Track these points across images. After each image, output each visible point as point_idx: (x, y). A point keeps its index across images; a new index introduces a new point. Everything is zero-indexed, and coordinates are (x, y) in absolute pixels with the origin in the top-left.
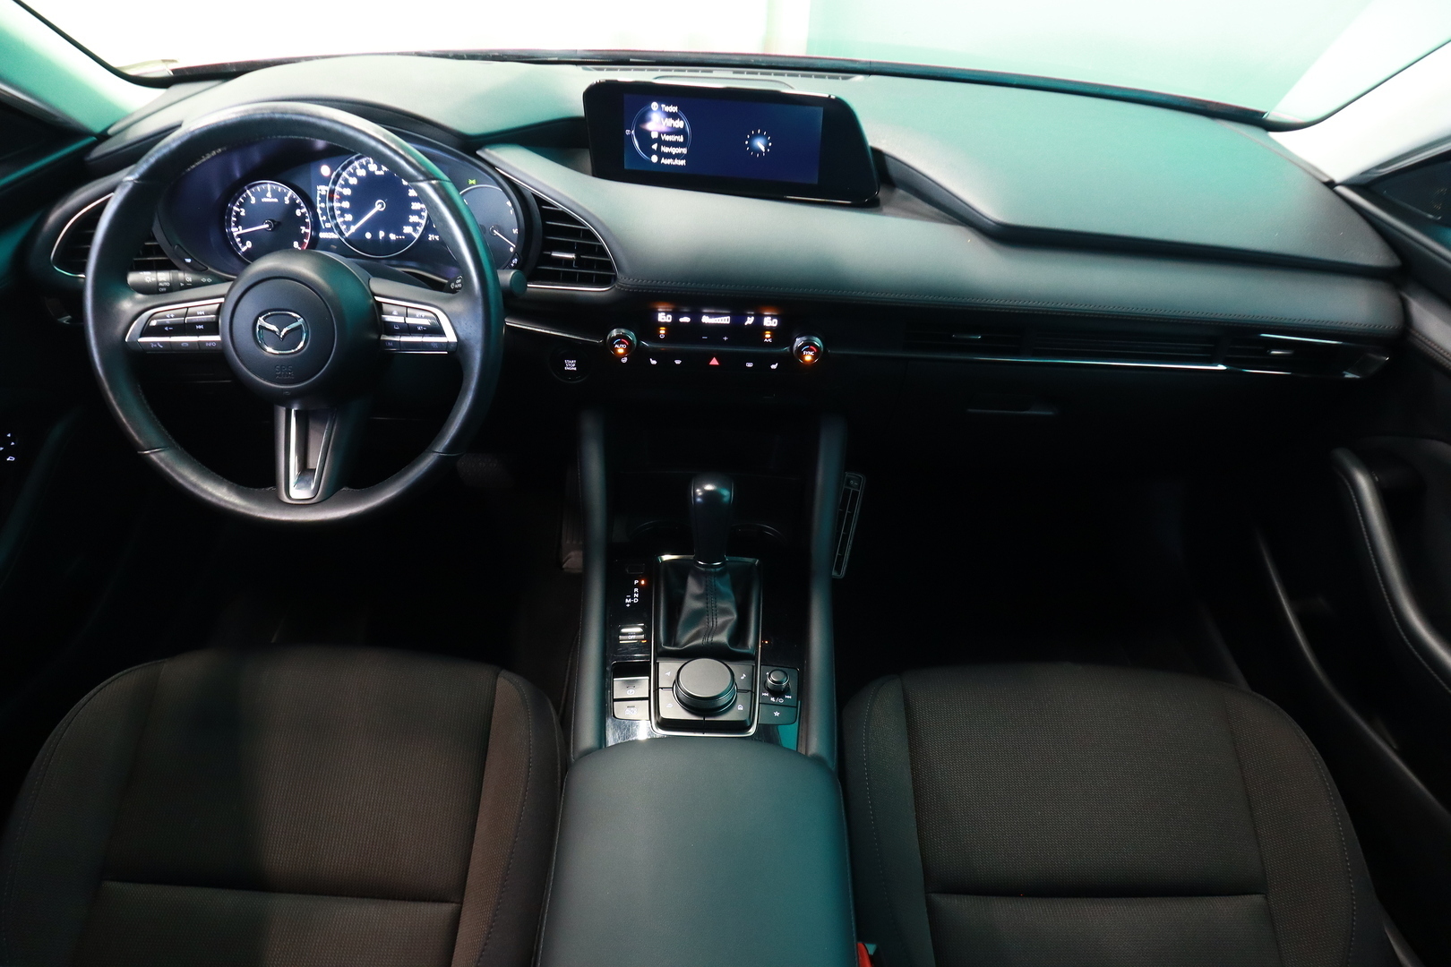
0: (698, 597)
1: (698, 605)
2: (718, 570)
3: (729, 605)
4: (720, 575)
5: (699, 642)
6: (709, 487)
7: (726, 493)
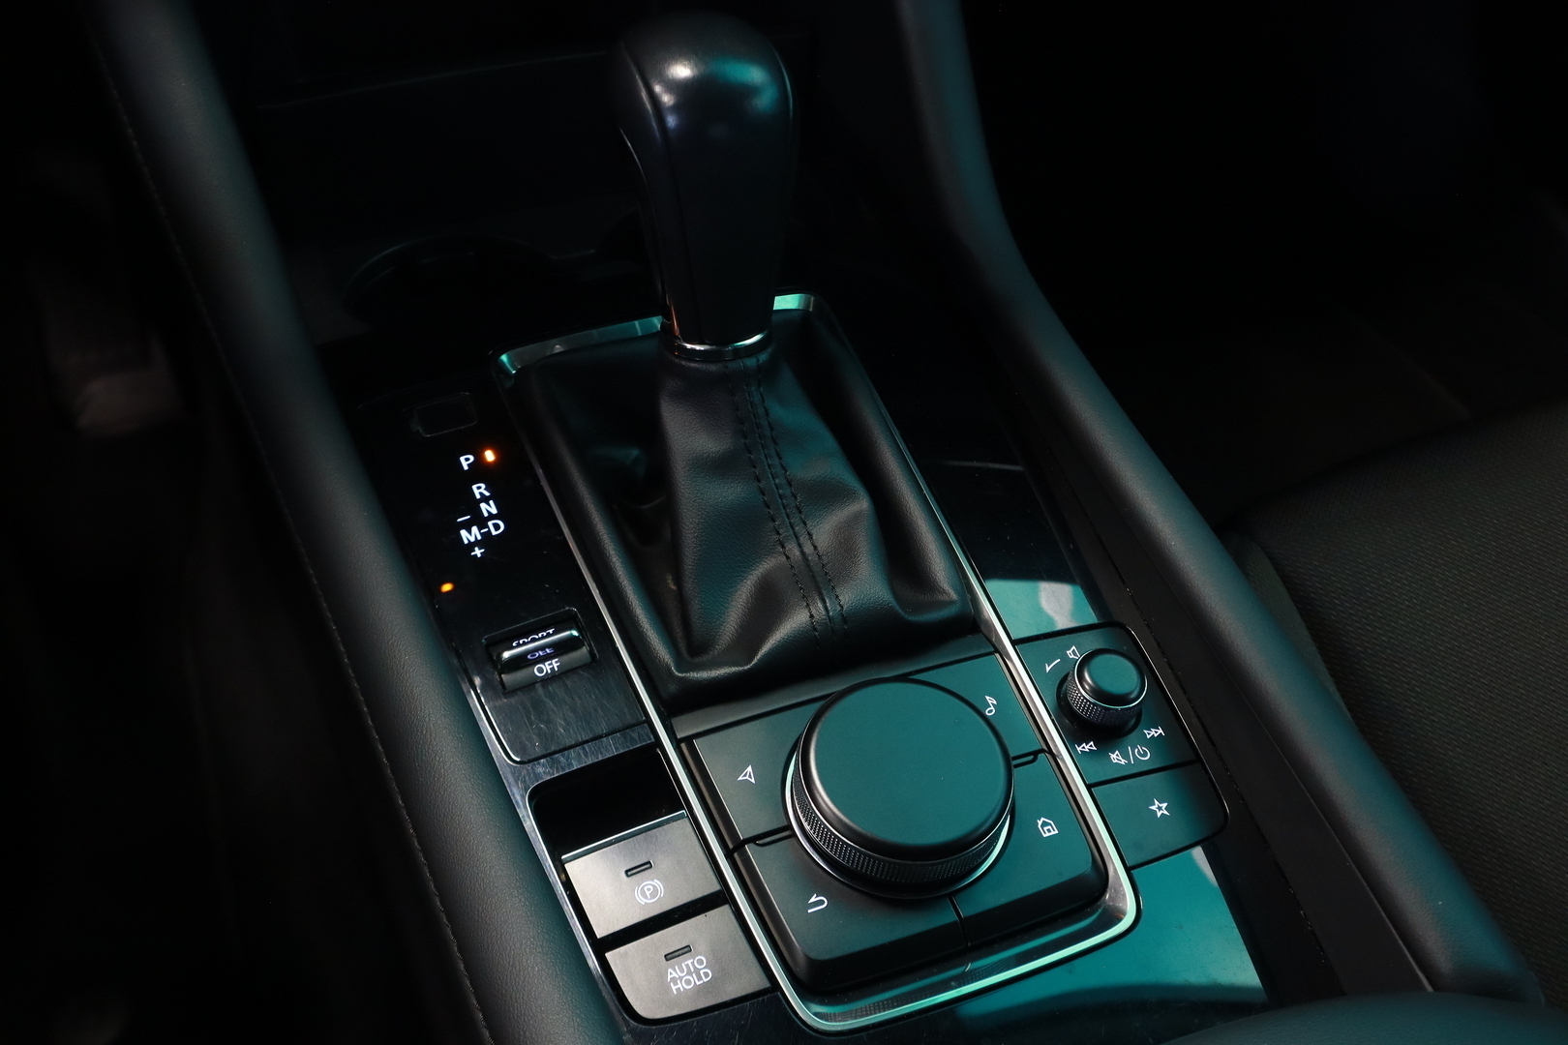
0: (719, 467)
1: (729, 493)
2: (763, 357)
3: (829, 464)
4: (766, 375)
5: (795, 622)
6: (682, 71)
7: (754, 74)
